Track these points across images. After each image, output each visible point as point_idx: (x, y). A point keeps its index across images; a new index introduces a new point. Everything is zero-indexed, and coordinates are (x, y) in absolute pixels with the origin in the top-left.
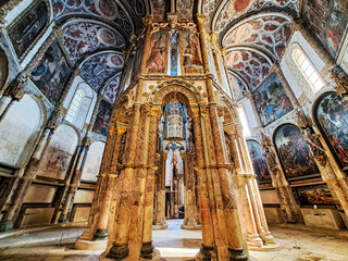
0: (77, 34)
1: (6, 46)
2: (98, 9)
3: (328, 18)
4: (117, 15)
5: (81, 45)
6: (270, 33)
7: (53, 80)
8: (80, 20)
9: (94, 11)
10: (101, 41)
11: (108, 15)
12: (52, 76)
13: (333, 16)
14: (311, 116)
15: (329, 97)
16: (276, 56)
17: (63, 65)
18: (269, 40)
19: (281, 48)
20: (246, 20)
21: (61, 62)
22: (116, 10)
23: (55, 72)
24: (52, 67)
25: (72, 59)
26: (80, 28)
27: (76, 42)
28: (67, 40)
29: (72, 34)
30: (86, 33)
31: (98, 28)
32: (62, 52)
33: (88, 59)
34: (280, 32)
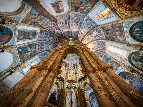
0: (43, 45)
1: (15, 34)
2: (51, 40)
3: (115, 34)
4: (56, 41)
5: (43, 48)
6: (99, 46)
7: (27, 54)
8: (45, 41)
9: (50, 40)
10: (50, 48)
11: (53, 41)
12: (27, 52)
13: (116, 32)
14: (131, 65)
15: (133, 55)
16: (103, 51)
17: (34, 51)
18: (99, 47)
19: (104, 48)
20: (91, 43)
21: (33, 50)
22: (56, 40)
23: (29, 51)
24: (29, 50)
25: (38, 51)
26: (44, 44)
27: (42, 47)
28: (39, 45)
29: (41, 45)
30: (46, 45)
31: (50, 45)
32: (36, 47)
33: (44, 52)
34: (102, 44)
